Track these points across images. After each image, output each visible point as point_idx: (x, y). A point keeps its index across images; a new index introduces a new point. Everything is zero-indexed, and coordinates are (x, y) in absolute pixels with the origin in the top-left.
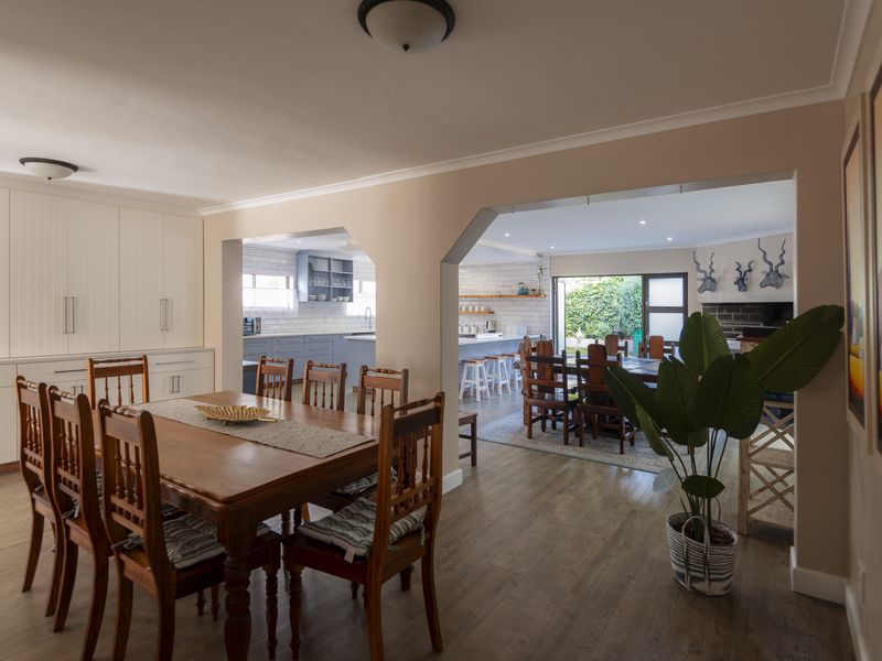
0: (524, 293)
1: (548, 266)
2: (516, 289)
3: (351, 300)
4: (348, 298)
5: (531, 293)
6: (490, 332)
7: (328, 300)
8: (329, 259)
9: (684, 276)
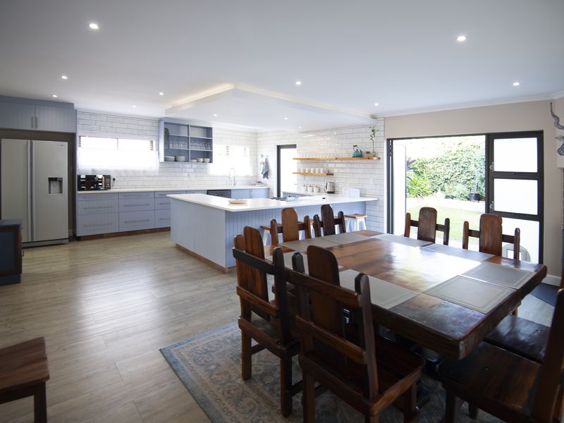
0: (359, 155)
1: (382, 128)
2: (352, 152)
3: (211, 162)
4: (208, 160)
5: (365, 155)
6: (329, 193)
7: (187, 161)
8: (188, 126)
9: (539, 135)
